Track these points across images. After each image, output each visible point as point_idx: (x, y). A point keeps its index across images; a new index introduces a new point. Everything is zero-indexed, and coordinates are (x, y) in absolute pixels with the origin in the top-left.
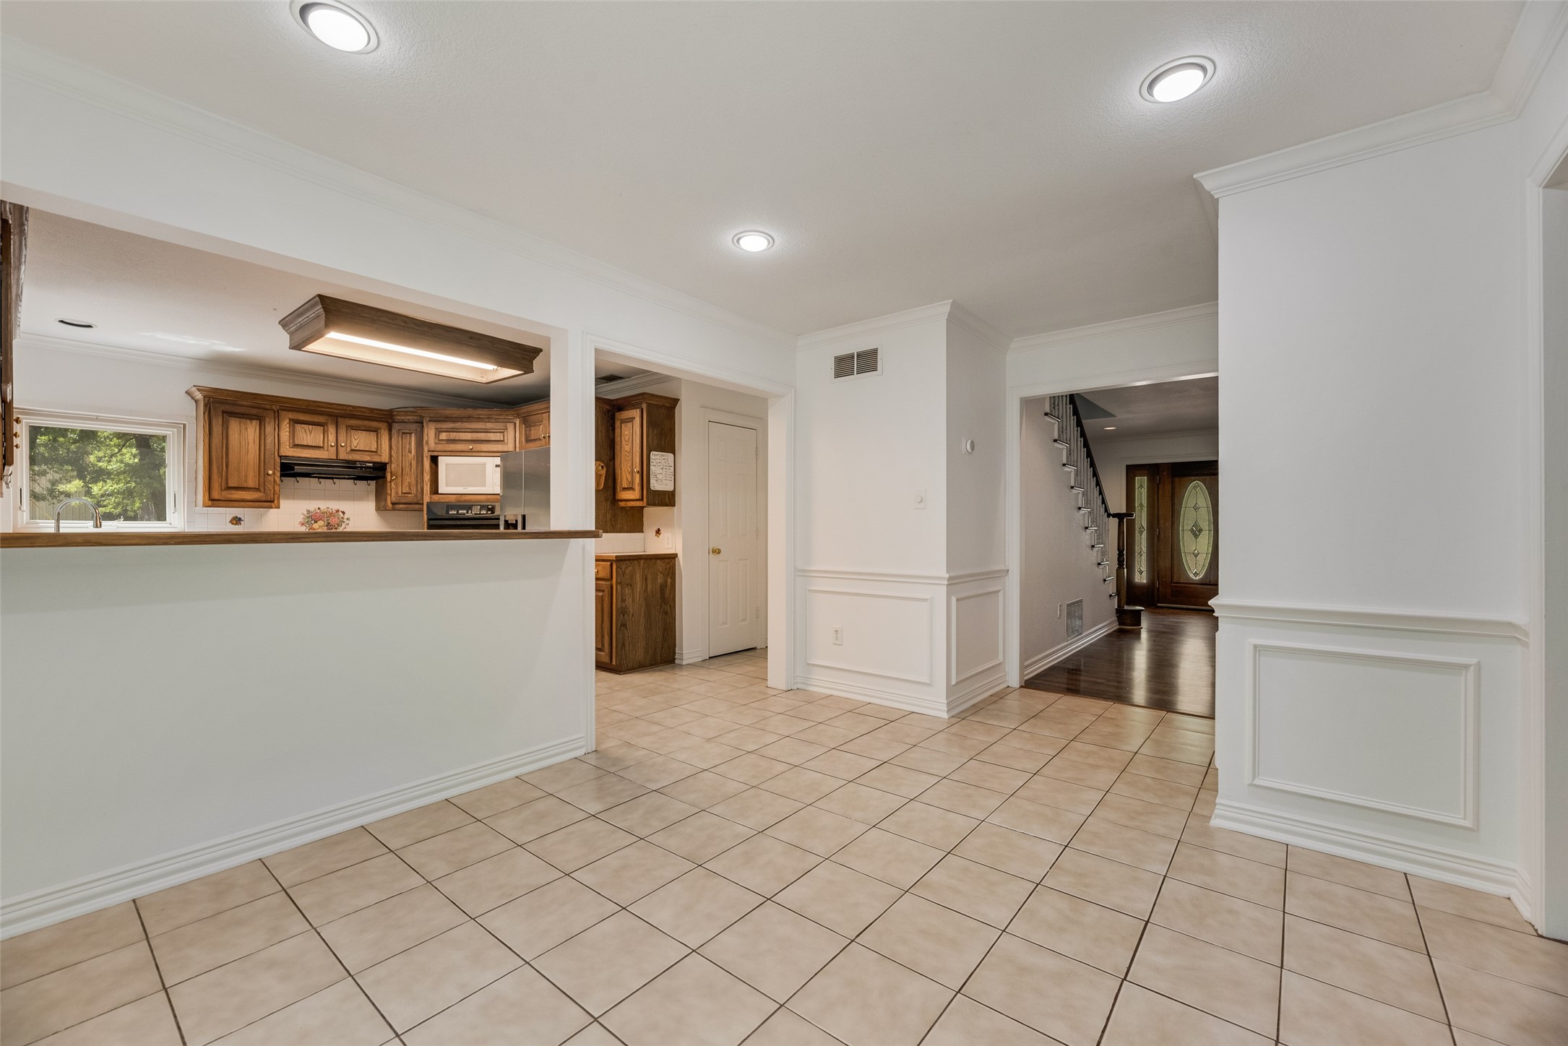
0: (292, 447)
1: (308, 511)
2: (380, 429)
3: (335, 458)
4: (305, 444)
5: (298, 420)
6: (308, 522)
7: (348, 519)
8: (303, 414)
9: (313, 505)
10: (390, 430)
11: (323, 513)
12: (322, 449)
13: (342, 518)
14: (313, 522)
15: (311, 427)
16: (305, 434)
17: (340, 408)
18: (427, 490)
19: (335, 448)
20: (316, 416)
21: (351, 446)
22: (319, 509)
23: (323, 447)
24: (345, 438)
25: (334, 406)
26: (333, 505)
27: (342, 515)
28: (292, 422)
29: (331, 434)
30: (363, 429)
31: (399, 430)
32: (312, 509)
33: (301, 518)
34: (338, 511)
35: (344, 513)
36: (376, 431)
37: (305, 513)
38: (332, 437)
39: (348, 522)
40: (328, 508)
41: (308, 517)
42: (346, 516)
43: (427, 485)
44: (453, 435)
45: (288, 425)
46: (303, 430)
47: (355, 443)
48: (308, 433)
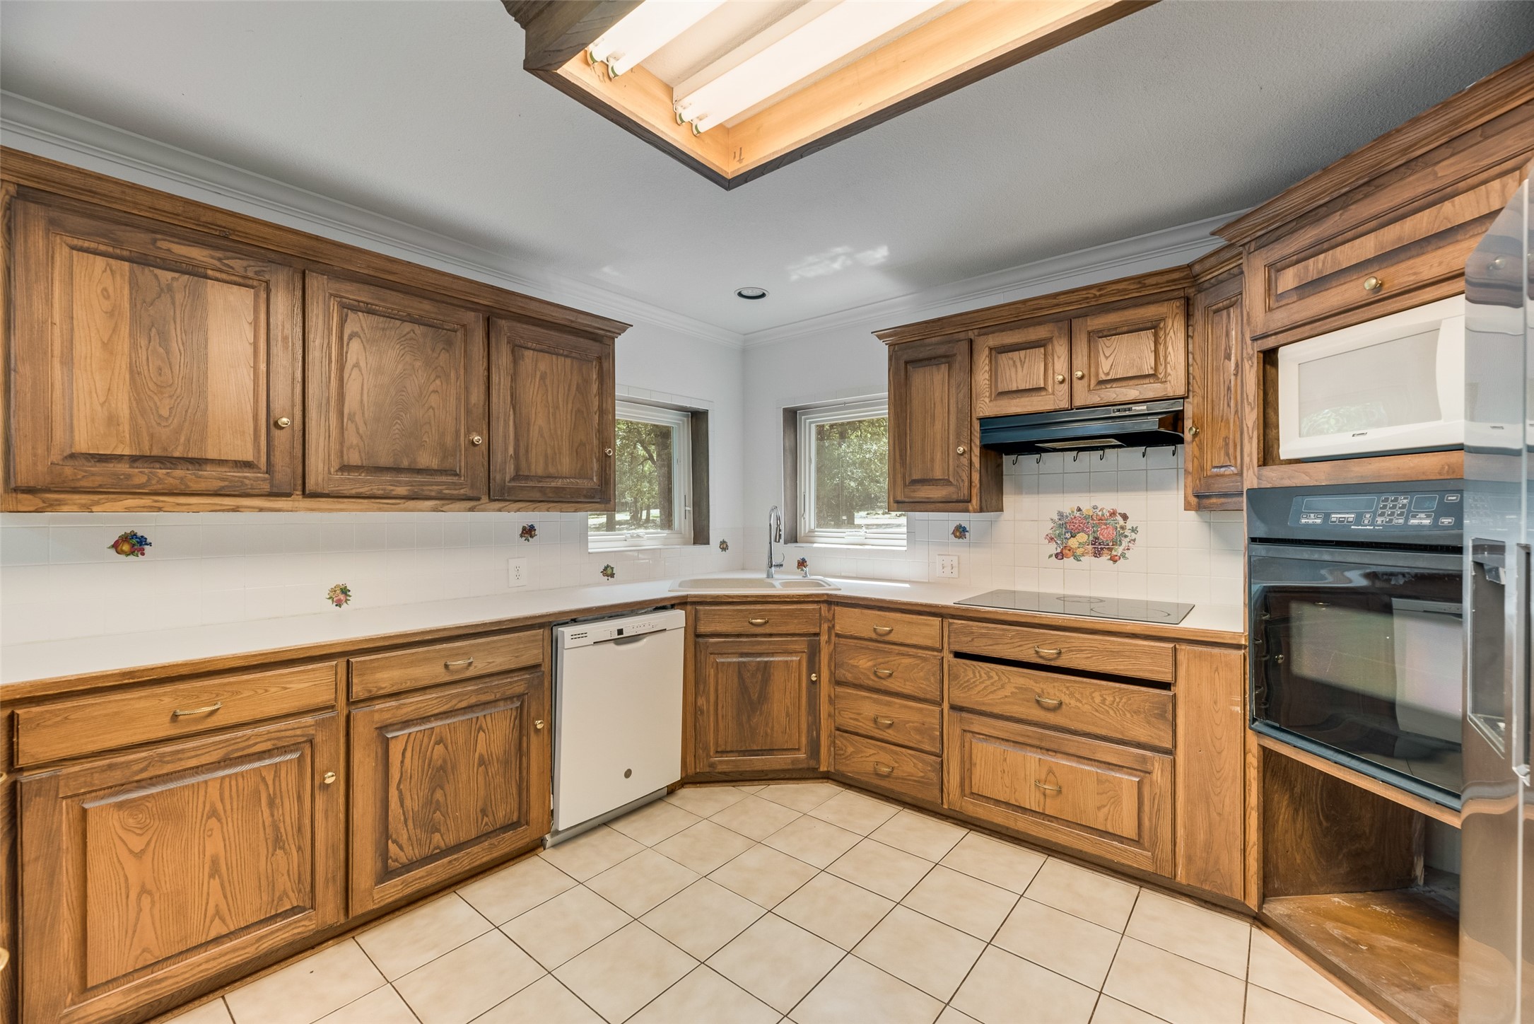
0: (995, 399)
1: (1061, 515)
2: (1164, 319)
3: (1065, 404)
4: (1015, 389)
5: (1004, 346)
6: (1059, 535)
7: (1134, 530)
8: (1010, 333)
9: (1068, 503)
10: (1188, 316)
11: (1085, 518)
12: (1044, 393)
13: (1122, 528)
14: (1068, 535)
15: (1022, 353)
16: (1013, 370)
17: (1074, 297)
18: (1250, 455)
19: (1066, 386)
20: (1031, 330)
21: (1097, 375)
22: (1079, 510)
23: (1043, 389)
24: (1086, 358)
25: (1062, 299)
26: (1105, 502)
27: (1121, 522)
28: (993, 352)
29: (1059, 357)
30: (1125, 329)
31: (1207, 308)
32: (1067, 511)
33: (1048, 528)
34: (1113, 514)
35: (1125, 517)
36: (1154, 326)
37: (1056, 517)
38: (1060, 365)
39: (1134, 536)
40: (1095, 507)
41: (1061, 526)
42: (1129, 525)
43: (1251, 438)
44: (1316, 266)
45: (987, 361)
46: (1011, 362)
47: (1105, 365)
48: (1018, 364)
